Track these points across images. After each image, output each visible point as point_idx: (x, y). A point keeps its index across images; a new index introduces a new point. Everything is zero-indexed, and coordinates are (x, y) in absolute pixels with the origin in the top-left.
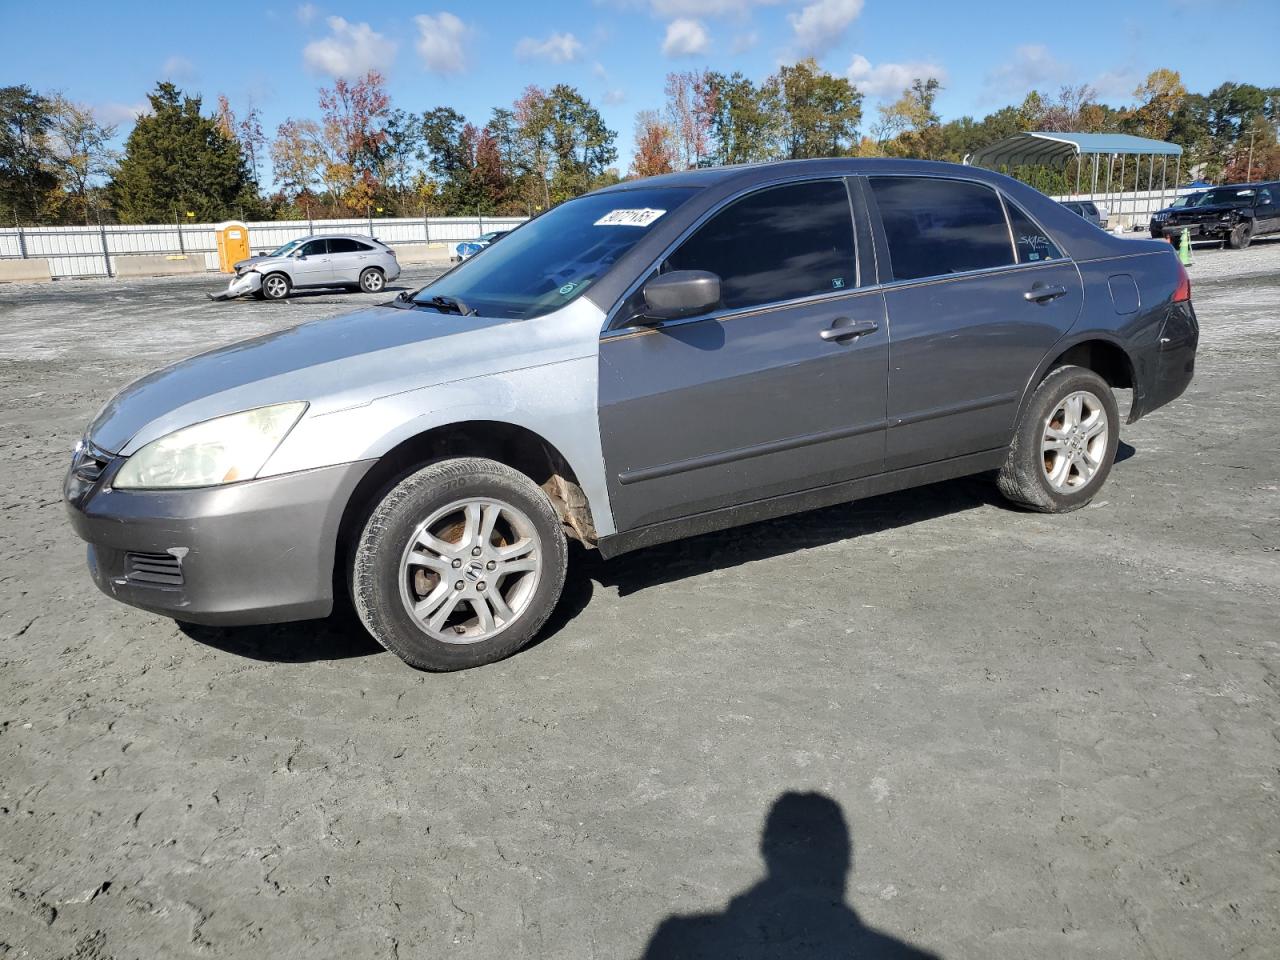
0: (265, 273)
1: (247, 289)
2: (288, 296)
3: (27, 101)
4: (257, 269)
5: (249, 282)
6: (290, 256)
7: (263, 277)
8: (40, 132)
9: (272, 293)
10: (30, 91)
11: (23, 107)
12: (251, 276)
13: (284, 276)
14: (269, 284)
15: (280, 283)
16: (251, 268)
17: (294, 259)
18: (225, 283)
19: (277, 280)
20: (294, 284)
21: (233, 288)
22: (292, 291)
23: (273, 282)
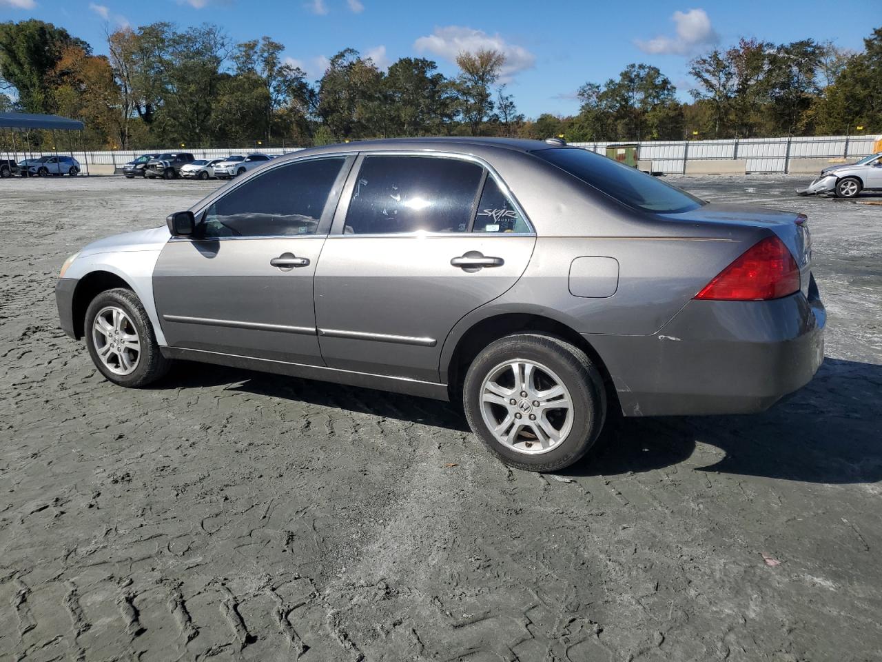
0: (840, 176)
1: (823, 189)
2: (857, 196)
3: (809, 49)
4: (835, 173)
5: (828, 182)
6: (868, 164)
7: (839, 180)
8: (811, 71)
9: (843, 193)
10: (813, 43)
11: (805, 54)
12: (829, 178)
13: (858, 180)
14: (843, 186)
15: (852, 185)
16: (831, 173)
17: (869, 167)
18: (807, 183)
19: (850, 183)
20: (865, 187)
21: (812, 188)
22: (862, 192)
23: (846, 184)
